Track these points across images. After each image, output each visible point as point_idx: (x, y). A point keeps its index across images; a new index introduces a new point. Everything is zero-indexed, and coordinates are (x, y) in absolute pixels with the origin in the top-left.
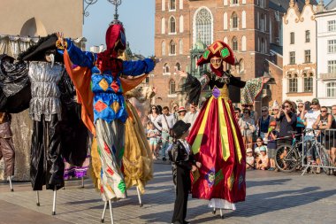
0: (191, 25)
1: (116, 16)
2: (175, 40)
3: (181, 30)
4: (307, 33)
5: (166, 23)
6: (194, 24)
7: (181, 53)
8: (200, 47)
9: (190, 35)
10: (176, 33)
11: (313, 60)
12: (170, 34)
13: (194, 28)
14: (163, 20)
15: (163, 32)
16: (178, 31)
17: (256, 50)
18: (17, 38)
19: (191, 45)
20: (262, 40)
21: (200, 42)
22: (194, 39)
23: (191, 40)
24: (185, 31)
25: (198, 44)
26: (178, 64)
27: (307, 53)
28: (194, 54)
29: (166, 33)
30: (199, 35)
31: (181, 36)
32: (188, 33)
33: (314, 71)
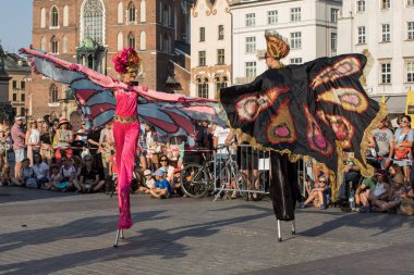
0: (78, 17)
2: (58, 35)
3: (66, 24)
4: (221, 28)
5: (47, 15)
6: (81, 17)
7: (65, 51)
8: (89, 45)
9: (77, 29)
10: (58, 27)
11: (227, 61)
12: (51, 28)
13: (82, 21)
14: (43, 11)
15: (43, 25)
16: (62, 25)
17: (158, 48)
19: (77, 43)
20: (166, 37)
21: (88, 38)
22: (82, 35)
23: (77, 36)
24: (70, 25)
25: (86, 41)
27: (221, 53)
28: (81, 53)
29: (47, 27)
30: (87, 30)
31: (64, 30)
32: (74, 27)
33: (228, 74)
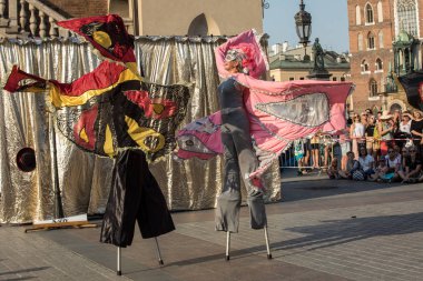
0: (392, 12)
1: (303, 6)
2: (374, 31)
3: (381, 20)
5: (362, 12)
6: (395, 12)
7: (382, 46)
8: (405, 39)
9: (392, 25)
10: (374, 23)
12: (367, 24)
13: (396, 16)
14: (358, 8)
15: (359, 23)
16: (377, 21)
18: (185, 39)
19: (393, 37)
21: (404, 32)
22: (396, 29)
23: (393, 31)
24: (385, 20)
25: (401, 35)
26: (379, 61)
28: (398, 47)
29: (363, 24)
30: (402, 24)
31: (380, 26)
32: (389, 23)
